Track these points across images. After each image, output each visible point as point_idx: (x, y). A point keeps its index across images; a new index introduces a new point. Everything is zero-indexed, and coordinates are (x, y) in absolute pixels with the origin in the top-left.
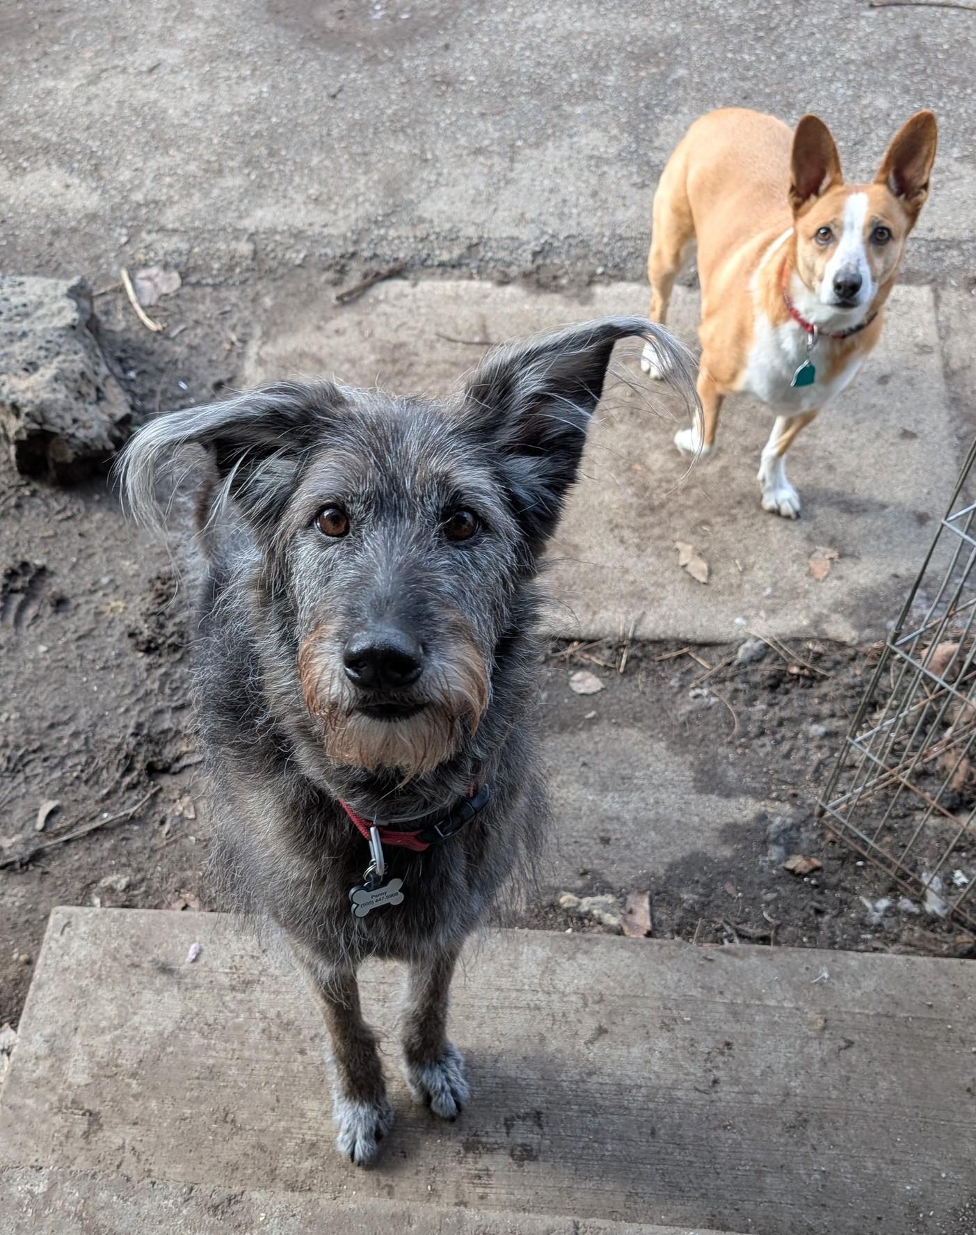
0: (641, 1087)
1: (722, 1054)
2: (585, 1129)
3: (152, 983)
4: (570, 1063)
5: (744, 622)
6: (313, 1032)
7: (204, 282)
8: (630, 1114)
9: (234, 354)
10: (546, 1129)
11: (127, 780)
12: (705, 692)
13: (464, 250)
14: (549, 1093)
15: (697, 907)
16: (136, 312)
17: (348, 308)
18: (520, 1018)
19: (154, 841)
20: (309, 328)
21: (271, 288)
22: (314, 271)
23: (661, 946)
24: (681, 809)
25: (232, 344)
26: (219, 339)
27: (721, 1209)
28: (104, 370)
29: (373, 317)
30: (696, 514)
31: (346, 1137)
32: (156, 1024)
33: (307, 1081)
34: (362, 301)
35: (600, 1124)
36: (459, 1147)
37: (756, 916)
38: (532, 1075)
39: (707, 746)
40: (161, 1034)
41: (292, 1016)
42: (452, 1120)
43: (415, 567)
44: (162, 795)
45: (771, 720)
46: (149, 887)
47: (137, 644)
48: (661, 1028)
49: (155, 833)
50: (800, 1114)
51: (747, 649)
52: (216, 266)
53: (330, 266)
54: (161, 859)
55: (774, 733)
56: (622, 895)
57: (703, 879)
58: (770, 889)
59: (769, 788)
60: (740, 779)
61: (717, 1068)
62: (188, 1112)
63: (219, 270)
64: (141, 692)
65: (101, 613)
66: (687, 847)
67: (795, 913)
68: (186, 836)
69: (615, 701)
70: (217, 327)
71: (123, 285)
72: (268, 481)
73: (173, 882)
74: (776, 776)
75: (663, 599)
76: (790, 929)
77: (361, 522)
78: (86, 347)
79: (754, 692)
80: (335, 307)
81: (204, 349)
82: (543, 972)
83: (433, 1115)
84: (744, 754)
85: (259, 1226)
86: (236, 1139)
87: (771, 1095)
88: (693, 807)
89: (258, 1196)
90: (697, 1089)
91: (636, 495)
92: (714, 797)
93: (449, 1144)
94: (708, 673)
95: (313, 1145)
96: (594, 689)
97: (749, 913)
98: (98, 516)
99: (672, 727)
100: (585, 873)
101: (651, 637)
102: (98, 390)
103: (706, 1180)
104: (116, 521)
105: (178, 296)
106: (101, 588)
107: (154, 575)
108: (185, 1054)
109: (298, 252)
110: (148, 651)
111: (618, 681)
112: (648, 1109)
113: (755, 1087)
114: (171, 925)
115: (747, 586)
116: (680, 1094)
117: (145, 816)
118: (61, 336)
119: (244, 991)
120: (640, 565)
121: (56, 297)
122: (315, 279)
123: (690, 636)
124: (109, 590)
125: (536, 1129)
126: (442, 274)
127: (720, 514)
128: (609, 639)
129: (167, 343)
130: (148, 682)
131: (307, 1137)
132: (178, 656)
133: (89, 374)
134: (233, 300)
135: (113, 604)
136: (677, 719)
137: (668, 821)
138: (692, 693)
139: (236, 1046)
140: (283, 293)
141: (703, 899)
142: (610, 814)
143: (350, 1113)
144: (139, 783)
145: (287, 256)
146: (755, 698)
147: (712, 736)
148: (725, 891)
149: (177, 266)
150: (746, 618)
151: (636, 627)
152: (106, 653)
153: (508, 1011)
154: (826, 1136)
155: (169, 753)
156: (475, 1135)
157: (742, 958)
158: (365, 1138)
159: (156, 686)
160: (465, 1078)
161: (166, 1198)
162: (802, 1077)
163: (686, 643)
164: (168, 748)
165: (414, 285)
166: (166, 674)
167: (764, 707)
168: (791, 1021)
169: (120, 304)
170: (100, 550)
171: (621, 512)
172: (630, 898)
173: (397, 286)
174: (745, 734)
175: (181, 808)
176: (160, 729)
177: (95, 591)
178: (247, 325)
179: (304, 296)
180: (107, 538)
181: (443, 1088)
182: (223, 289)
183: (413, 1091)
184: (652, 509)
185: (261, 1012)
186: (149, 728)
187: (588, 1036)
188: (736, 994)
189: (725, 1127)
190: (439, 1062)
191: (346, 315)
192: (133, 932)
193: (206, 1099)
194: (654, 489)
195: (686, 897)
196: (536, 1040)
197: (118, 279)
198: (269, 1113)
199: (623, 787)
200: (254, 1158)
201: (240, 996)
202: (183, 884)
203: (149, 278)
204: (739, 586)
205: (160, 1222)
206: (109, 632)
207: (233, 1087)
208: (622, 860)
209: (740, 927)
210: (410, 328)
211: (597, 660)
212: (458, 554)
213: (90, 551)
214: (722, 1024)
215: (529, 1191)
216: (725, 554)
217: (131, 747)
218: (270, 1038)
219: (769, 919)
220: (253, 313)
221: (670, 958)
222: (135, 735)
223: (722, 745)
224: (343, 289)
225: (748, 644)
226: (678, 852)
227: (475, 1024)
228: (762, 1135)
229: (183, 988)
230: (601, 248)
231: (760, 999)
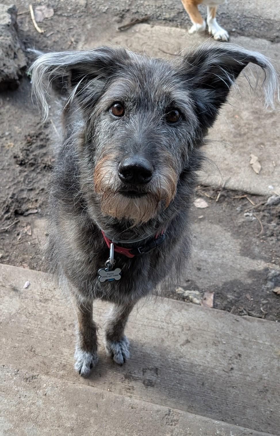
0: (201, 366)
1: (237, 358)
2: (175, 378)
3: (9, 294)
4: (173, 352)
5: (272, 188)
6: (70, 323)
7: (63, 14)
8: (194, 376)
9: (72, 47)
10: (159, 376)
11: (6, 216)
12: (251, 214)
13: (176, 14)
14: (162, 362)
15: (233, 301)
16: (33, 24)
17: (122, 33)
18: (154, 331)
19: (14, 241)
20: (105, 40)
21: (91, 21)
22: (110, 16)
23: (218, 312)
24: (233, 261)
25: (72, 42)
26: (66, 40)
27: (226, 418)
28: (18, 45)
29: (133, 38)
30: (259, 140)
31: (79, 364)
32: (8, 310)
33: (65, 341)
34: (129, 31)
35: (181, 377)
36: (123, 376)
37: (257, 309)
38: (157, 354)
39: (248, 237)
40: (10, 314)
41: (62, 315)
42: (121, 365)
43: (151, 132)
44: (19, 224)
45: (277, 230)
46: (10, 259)
47: (17, 161)
48: (213, 344)
49: (15, 238)
50: (265, 387)
51: (272, 199)
52: (69, 8)
53: (118, 14)
54: (16, 249)
55: (277, 236)
56: (202, 292)
57: (238, 291)
58: (265, 299)
59: (272, 258)
60: (260, 252)
61: (233, 363)
62: (17, 345)
63: (71, 10)
64: (16, 181)
65: (4, 147)
66: (233, 277)
67: (274, 310)
68: (27, 241)
69: (212, 213)
70: (66, 35)
71: (30, 11)
72: (92, 89)
73: (20, 259)
74: (275, 254)
75: (239, 173)
76: (271, 316)
77: (130, 111)
78: (12, 35)
79: (272, 218)
80: (117, 32)
81: (60, 43)
82: (167, 315)
83: (114, 362)
84: (263, 242)
85: (43, 389)
86: (35, 358)
87: (254, 378)
88: (238, 261)
89: (44, 377)
90: (224, 370)
91: (234, 128)
92: (248, 258)
93: (119, 374)
94: (254, 207)
95: (65, 366)
96: (204, 207)
97: (255, 307)
98: (8, 107)
99: (234, 227)
100: (188, 281)
101: (232, 188)
102: (15, 54)
103: (222, 406)
104: (15, 110)
105: (52, 19)
106: (5, 136)
107: (27, 134)
108: (19, 323)
109: (105, 6)
110: (21, 165)
111: (215, 205)
112: (202, 375)
113: (248, 374)
114: (19, 272)
115: (276, 173)
116: (216, 371)
117: (12, 231)
118: (3, 28)
119: (45, 303)
120: (232, 158)
121: (3, 12)
122: (110, 19)
123: (248, 190)
124: (8, 138)
125: (155, 375)
126: (165, 24)
127: (270, 141)
128: (214, 186)
129: (45, 39)
130: (19, 178)
131: (63, 362)
132: (33, 168)
133: (12, 46)
134: (75, 24)
135: (9, 144)
136: (237, 224)
137: (227, 265)
138: (245, 214)
139: (39, 323)
140: (96, 24)
141: (236, 299)
142: (203, 258)
143: (82, 355)
144: (11, 217)
145: (100, 8)
146: (272, 220)
147: (251, 233)
148: (246, 297)
149: (53, 6)
150: (273, 186)
151: (226, 183)
152: (4, 163)
153: (150, 327)
154: (275, 398)
155: (24, 207)
156: (130, 373)
157: (251, 322)
158: (86, 365)
159: (22, 179)
160: (129, 350)
161: (8, 372)
162: (268, 373)
163: (246, 193)
164: (24, 205)
165: (152, 27)
166: (27, 175)
167: (275, 224)
168: (267, 350)
169: (27, 20)
170: (7, 121)
171: (227, 134)
172: (206, 294)
173: (144, 26)
174: (265, 234)
175: (26, 230)
176: (21, 197)
177: (3, 137)
178: (79, 35)
179: (105, 26)
180: (10, 116)
181: (119, 352)
182: (71, 19)
183: (107, 351)
184: (240, 135)
185: (50, 312)
186: (17, 196)
187: (182, 342)
188: (246, 336)
189: (233, 387)
190: (119, 342)
191: (121, 36)
192: (4, 273)
193: (25, 341)
194: (243, 127)
195: (229, 296)
196: (160, 341)
197: (28, 9)
198: (49, 350)
199: (210, 248)
200: (41, 367)
201: (43, 304)
202: (24, 260)
203: (41, 10)
204: (273, 172)
205: (5, 381)
206: (6, 155)
207: (36, 338)
208: (205, 278)
209: (250, 312)
210: (148, 45)
211: (207, 195)
212: (170, 129)
213: (3, 121)
214: (238, 347)
215: (149, 398)
216: (269, 159)
217: (9, 202)
218: (53, 322)
219: (263, 311)
220: (82, 30)
221: (221, 317)
222: (11, 198)
223: (254, 237)
224: (122, 25)
225: (273, 197)
226: (229, 278)
227: (136, 330)
228: (248, 392)
229: (21, 298)
230: (236, 20)
231: (256, 339)
